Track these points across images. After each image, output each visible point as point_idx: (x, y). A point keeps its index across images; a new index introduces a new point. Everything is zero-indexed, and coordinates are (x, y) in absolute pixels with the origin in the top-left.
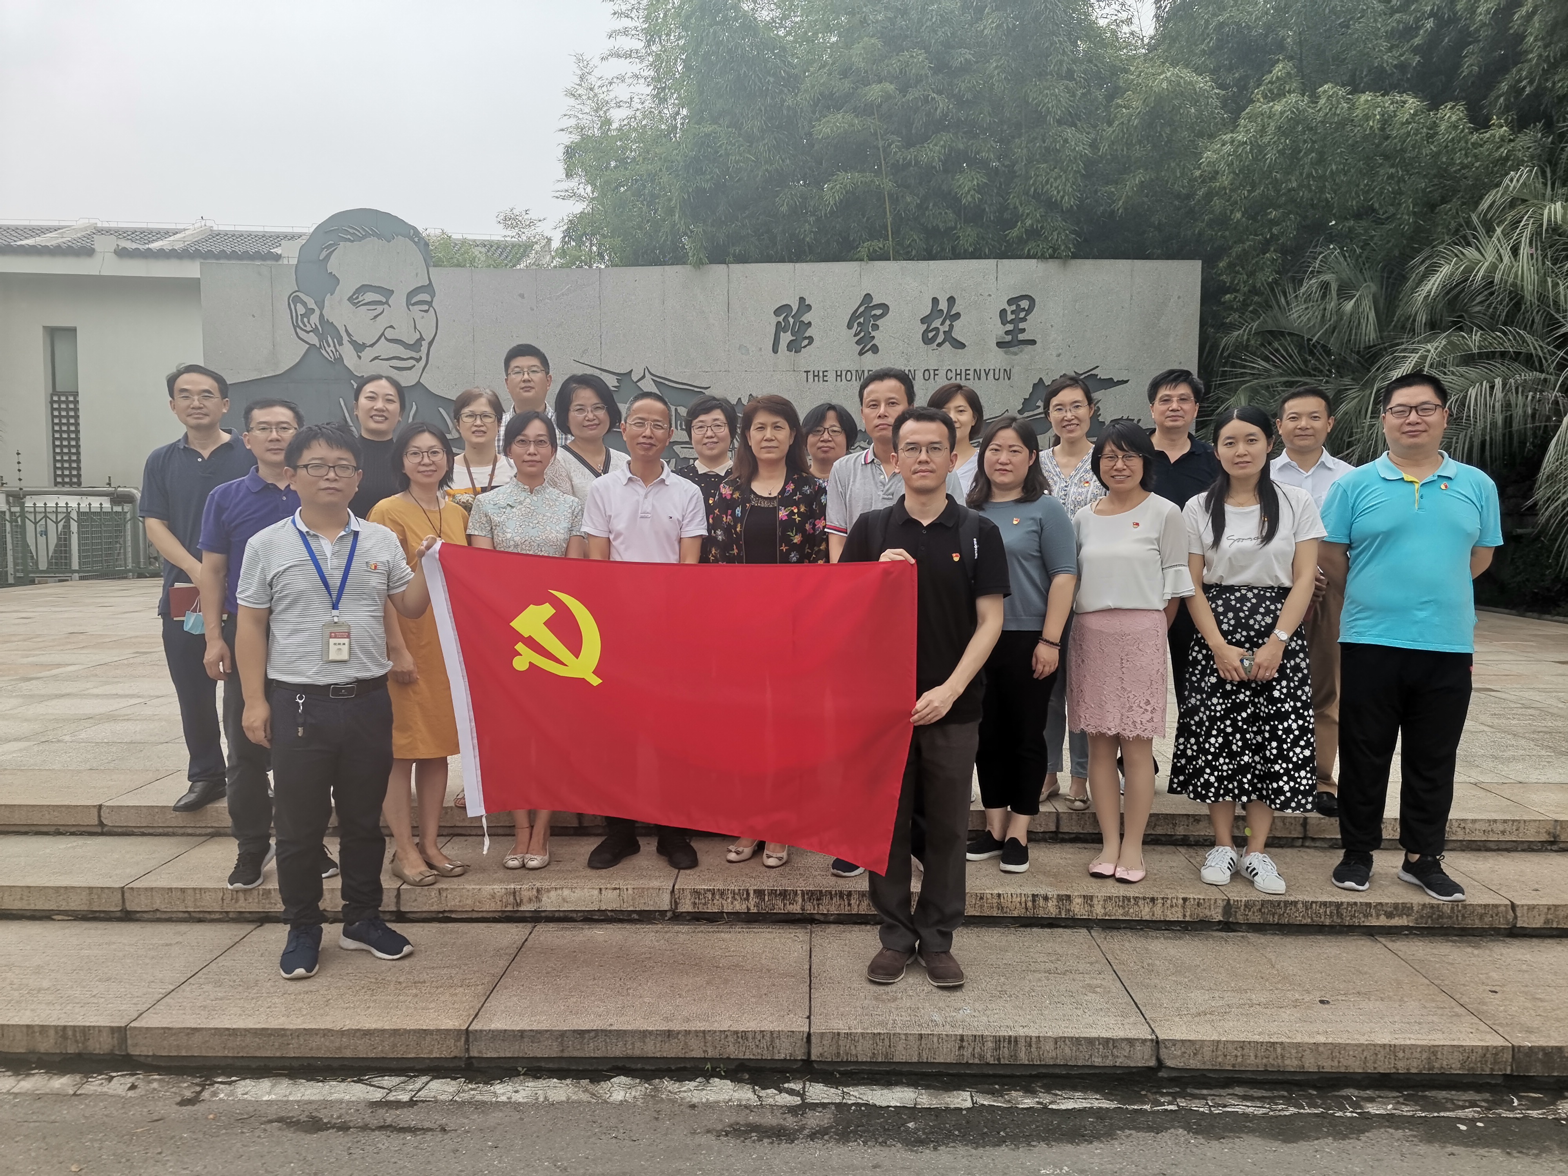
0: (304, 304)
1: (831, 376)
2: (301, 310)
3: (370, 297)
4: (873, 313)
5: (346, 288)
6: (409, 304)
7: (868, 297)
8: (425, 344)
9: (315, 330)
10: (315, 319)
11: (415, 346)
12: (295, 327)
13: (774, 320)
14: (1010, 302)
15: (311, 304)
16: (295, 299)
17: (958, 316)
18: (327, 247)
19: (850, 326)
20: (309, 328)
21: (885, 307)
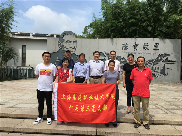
3: (68, 42)
4: (136, 45)
5: (66, 41)
6: (73, 43)
9: (61, 46)
10: (61, 45)
12: (59, 46)
14: (155, 44)
16: (59, 42)
18: (63, 36)
19: (133, 47)
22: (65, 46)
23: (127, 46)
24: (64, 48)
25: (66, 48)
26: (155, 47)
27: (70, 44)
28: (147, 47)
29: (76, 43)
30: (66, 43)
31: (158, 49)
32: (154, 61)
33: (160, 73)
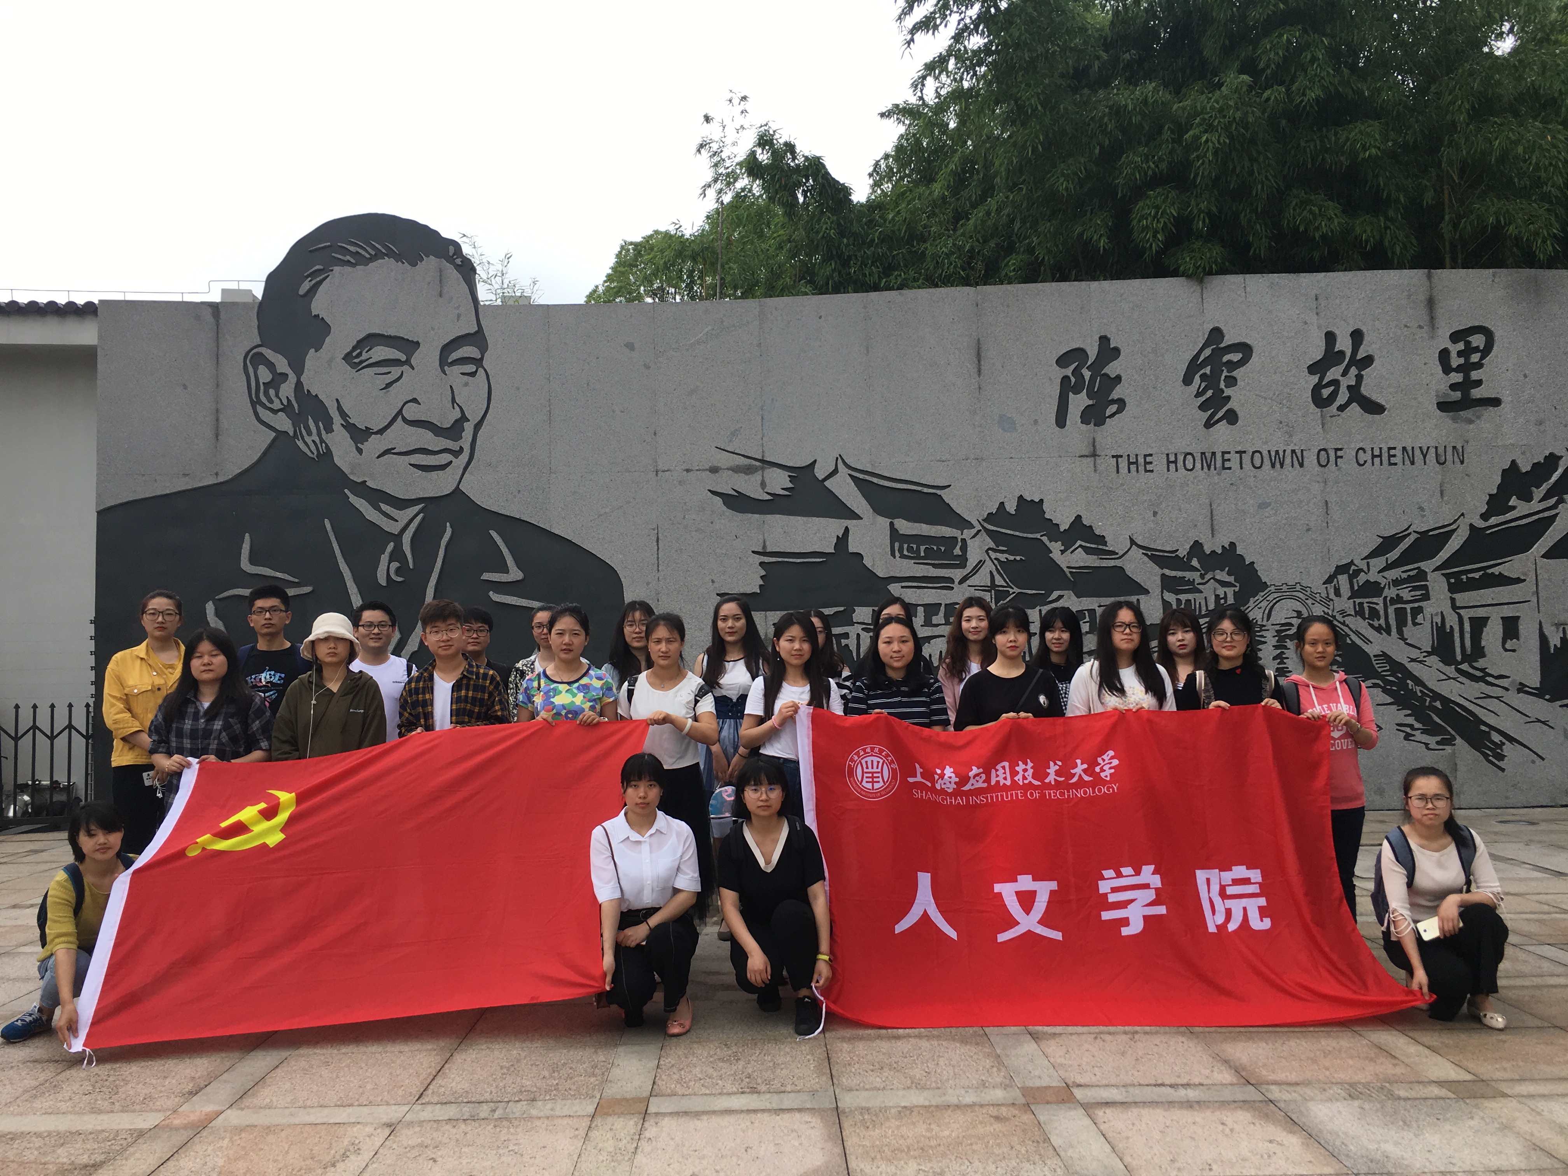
0: (271, 366)
1: (1159, 464)
2: (265, 375)
3: (380, 353)
4: (1225, 359)
5: (341, 339)
6: (444, 362)
7: (1216, 334)
8: (469, 427)
9: (287, 409)
10: (287, 390)
11: (454, 431)
12: (255, 403)
13: (1059, 373)
14: (1455, 337)
15: (282, 365)
16: (255, 359)
17: (1368, 361)
18: (313, 275)
19: (1187, 380)
20: (277, 405)
21: (1246, 349)
22: (340, 408)
23: (1118, 379)
24: (329, 430)
25: (350, 427)
26: (1457, 377)
27: (396, 371)
28: (1359, 378)
29: (478, 362)
30: (354, 366)
31: (1495, 402)
32: (1454, 544)
33: (1539, 693)
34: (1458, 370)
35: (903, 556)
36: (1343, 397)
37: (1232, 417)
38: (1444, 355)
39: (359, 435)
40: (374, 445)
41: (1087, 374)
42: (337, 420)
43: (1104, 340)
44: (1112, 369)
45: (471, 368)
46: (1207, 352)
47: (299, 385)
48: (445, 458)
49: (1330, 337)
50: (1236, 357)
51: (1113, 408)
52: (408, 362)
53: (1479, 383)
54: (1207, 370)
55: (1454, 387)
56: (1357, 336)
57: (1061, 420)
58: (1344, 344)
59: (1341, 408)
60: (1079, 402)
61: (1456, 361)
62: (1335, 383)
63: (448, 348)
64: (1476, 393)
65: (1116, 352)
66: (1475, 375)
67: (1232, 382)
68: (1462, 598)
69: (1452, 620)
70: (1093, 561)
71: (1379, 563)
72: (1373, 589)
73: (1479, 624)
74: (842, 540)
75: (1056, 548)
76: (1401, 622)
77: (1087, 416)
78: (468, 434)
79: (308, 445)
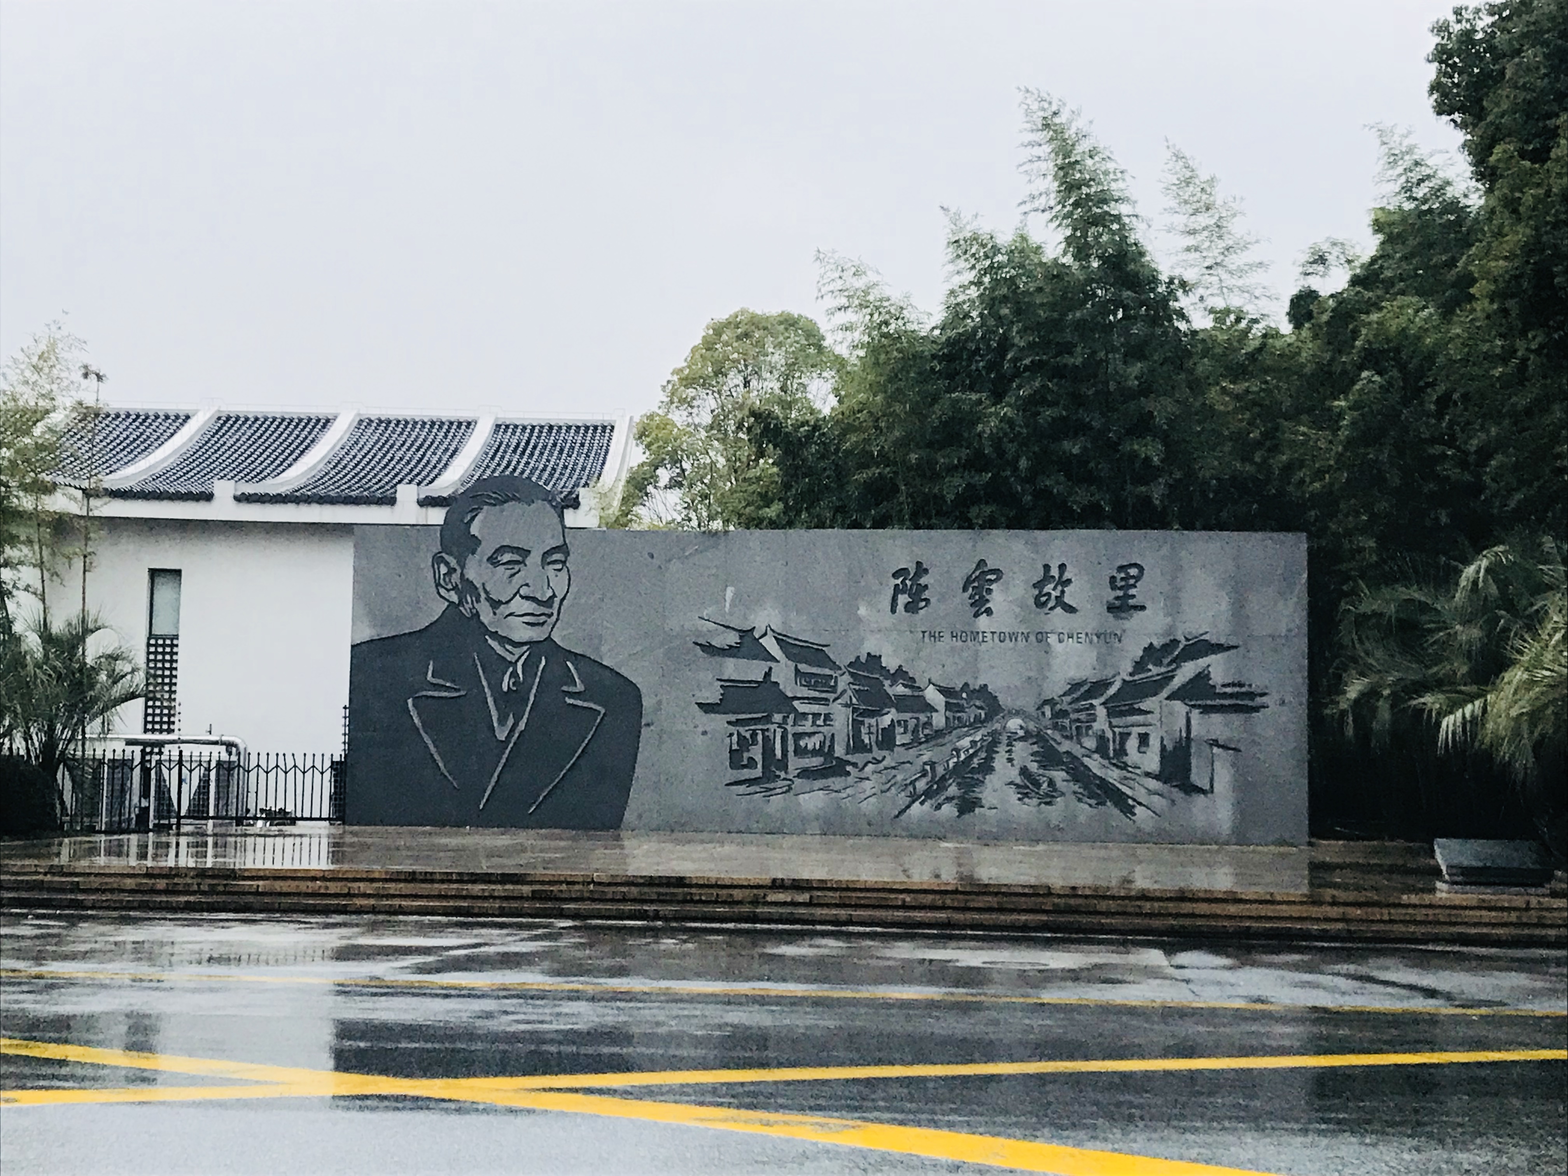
0: (447, 564)
1: (947, 637)
2: (444, 569)
3: (509, 556)
4: (989, 577)
6: (544, 562)
8: (557, 600)
9: (455, 588)
10: (455, 578)
11: (549, 603)
12: (438, 585)
13: (892, 582)
14: (1121, 568)
15: (453, 562)
16: (438, 559)
17: (1069, 581)
18: (473, 510)
19: (965, 589)
20: (450, 587)
21: (998, 573)
22: (484, 589)
23: (926, 587)
24: (478, 601)
25: (489, 599)
26: (1120, 593)
27: (517, 567)
28: (1063, 592)
29: (564, 563)
30: (492, 564)
31: (1143, 608)
32: (1112, 691)
33: (1157, 777)
34: (1121, 588)
35: (801, 685)
36: (1051, 604)
37: (989, 612)
38: (1113, 579)
39: (495, 604)
40: (503, 610)
41: (908, 583)
42: (483, 595)
43: (919, 564)
44: (923, 581)
45: (559, 566)
46: (977, 573)
47: (462, 574)
48: (542, 619)
49: (1047, 567)
50: (993, 577)
51: (923, 604)
52: (522, 562)
53: (1133, 596)
54: (976, 584)
55: (1117, 598)
56: (1062, 567)
57: (893, 611)
58: (1055, 572)
59: (1051, 609)
60: (903, 599)
61: (1120, 584)
62: (1049, 594)
63: (546, 554)
64: (1131, 602)
65: (926, 571)
66: (1132, 591)
67: (989, 591)
68: (1115, 721)
69: (1109, 735)
70: (907, 691)
71: (1068, 699)
72: (1064, 714)
73: (1125, 736)
74: (768, 675)
75: (887, 683)
76: (1079, 734)
77: (908, 607)
78: (556, 605)
79: (465, 610)
